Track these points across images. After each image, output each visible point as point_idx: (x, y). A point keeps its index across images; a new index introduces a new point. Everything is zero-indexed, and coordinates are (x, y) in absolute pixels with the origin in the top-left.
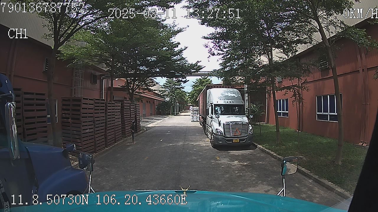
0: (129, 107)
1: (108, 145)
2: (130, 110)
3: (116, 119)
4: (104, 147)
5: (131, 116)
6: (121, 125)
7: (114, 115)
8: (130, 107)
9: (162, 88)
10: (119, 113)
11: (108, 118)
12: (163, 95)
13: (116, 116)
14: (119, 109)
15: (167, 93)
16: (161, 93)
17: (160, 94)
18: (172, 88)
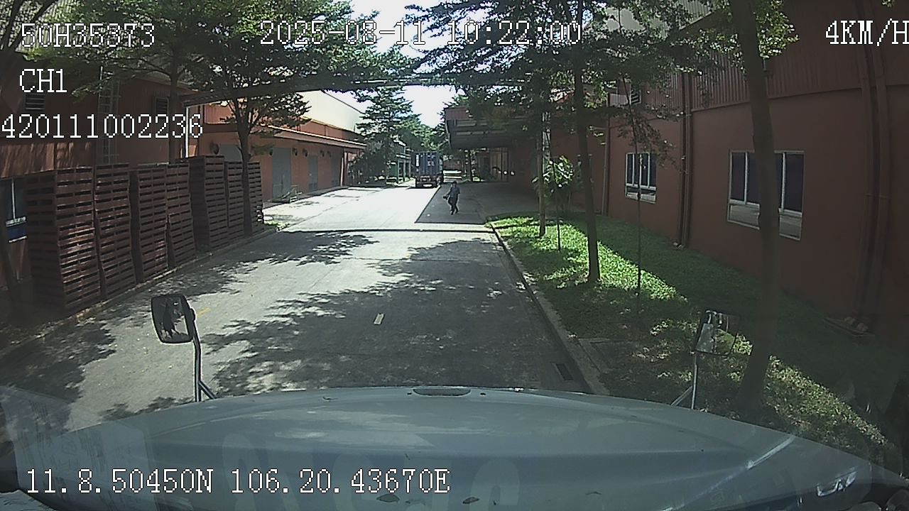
0: (223, 173)
1: (146, 277)
2: (226, 178)
3: (169, 208)
4: (133, 283)
5: (227, 195)
6: (192, 221)
7: (163, 198)
8: (225, 173)
9: (364, 118)
10: (186, 192)
11: (140, 208)
12: (366, 136)
13: (168, 199)
14: (186, 182)
15: (376, 129)
16: (362, 131)
17: (359, 133)
18: (388, 117)
